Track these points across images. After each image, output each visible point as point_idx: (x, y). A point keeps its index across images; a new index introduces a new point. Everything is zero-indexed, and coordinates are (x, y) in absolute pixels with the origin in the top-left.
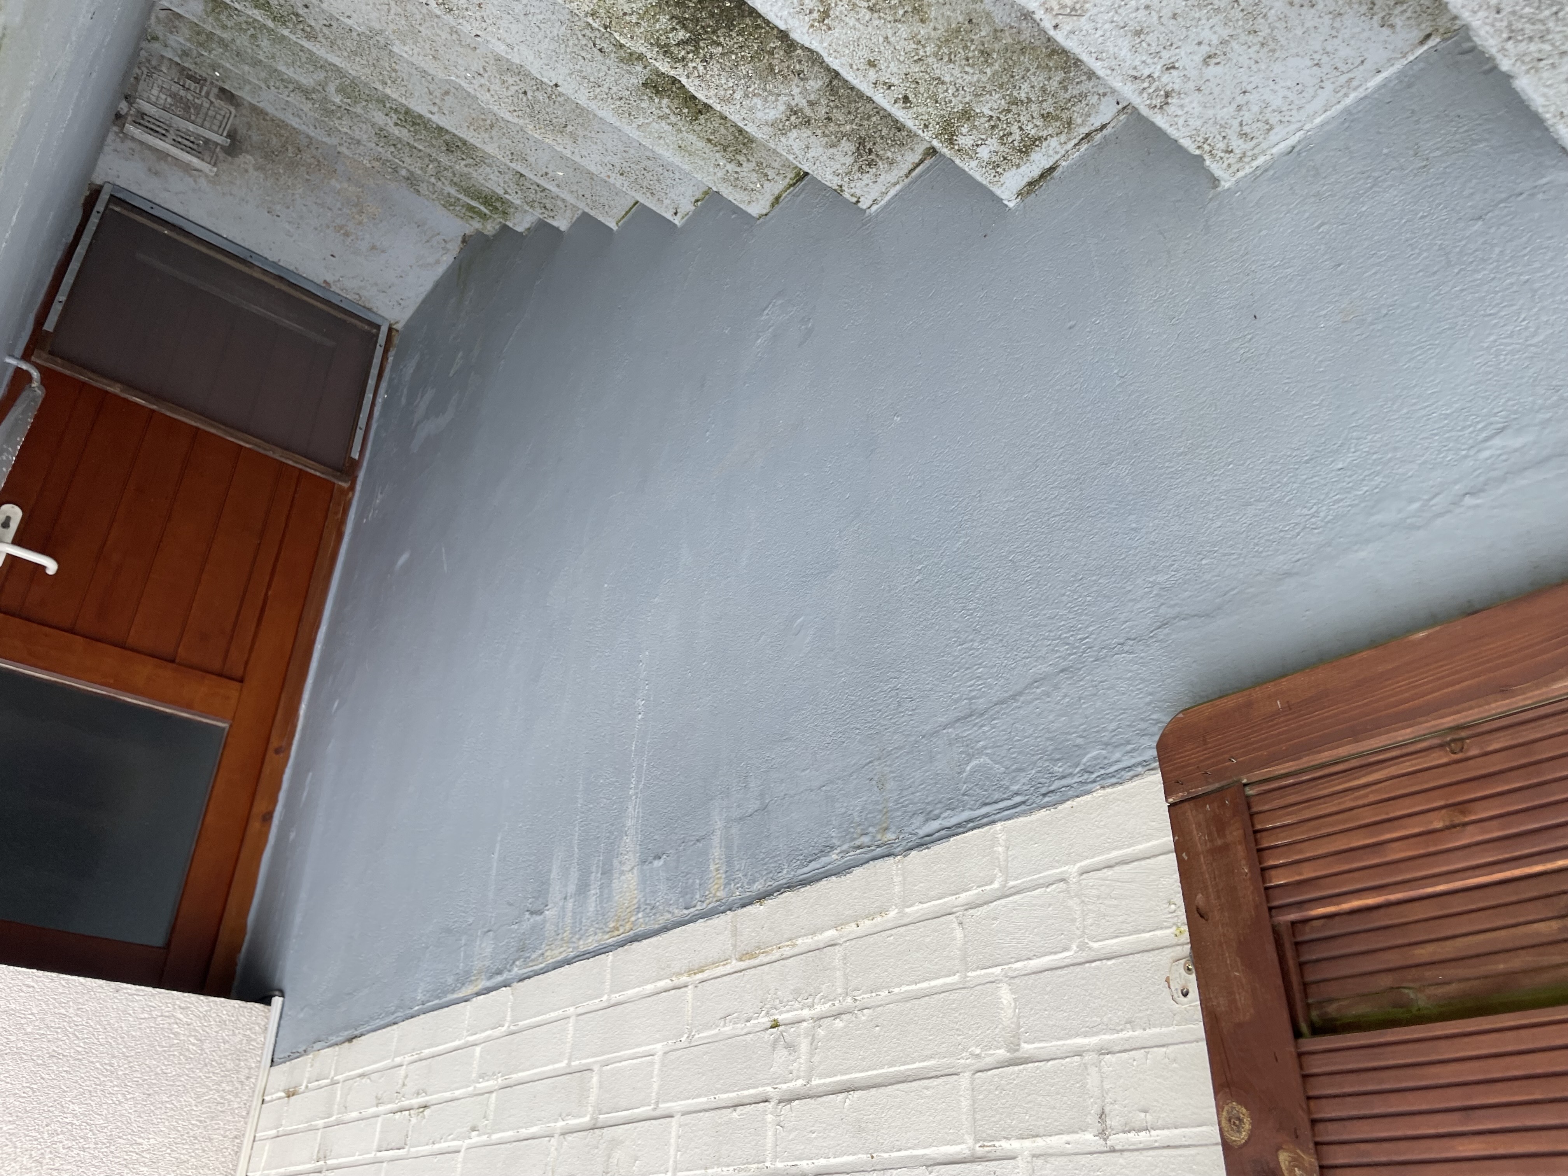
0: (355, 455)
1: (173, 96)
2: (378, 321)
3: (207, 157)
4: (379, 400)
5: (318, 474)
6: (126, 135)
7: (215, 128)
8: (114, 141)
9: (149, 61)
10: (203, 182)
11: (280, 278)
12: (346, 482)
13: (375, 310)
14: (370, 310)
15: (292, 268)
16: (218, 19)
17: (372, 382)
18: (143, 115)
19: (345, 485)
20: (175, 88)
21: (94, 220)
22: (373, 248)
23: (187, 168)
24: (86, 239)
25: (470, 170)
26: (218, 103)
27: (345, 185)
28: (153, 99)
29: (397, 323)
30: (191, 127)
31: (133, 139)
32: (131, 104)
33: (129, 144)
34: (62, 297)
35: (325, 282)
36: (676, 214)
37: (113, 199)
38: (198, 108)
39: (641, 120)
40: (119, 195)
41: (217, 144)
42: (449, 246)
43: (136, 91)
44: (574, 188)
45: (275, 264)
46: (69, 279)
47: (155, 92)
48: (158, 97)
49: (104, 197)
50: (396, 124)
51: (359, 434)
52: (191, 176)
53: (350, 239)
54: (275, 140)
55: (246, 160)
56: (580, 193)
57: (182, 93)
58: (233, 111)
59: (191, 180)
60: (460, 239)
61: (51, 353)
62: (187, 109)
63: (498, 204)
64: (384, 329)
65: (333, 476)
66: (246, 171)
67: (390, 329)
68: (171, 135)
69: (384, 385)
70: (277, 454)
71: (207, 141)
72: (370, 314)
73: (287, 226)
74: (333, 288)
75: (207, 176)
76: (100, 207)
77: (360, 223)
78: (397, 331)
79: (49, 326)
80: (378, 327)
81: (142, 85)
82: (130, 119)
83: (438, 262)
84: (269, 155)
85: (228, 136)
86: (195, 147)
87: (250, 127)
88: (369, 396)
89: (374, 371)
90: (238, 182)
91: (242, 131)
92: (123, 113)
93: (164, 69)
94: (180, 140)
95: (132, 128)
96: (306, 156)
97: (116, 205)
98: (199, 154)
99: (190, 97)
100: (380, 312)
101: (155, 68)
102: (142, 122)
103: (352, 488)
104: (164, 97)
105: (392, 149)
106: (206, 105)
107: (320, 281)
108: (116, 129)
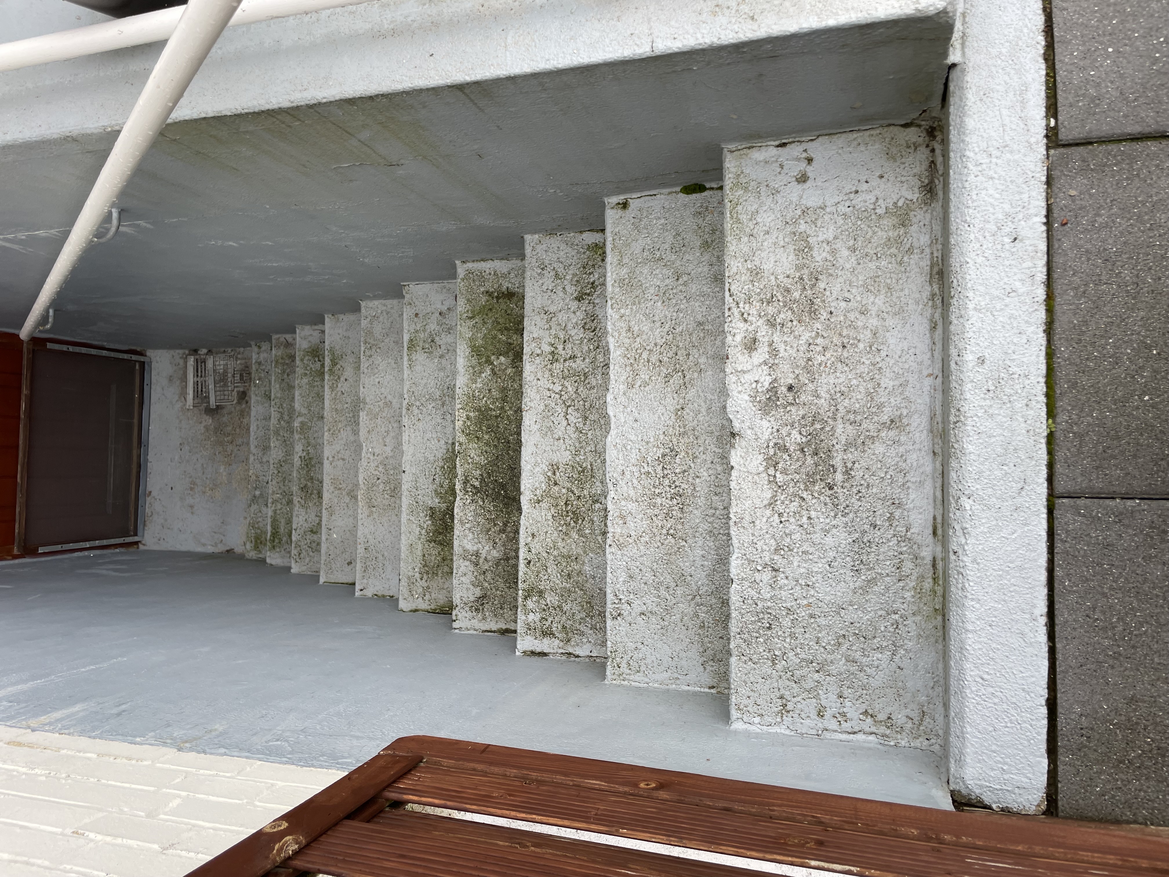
0: (41, 550)
1: (225, 372)
2: (140, 533)
3: (196, 401)
4: (86, 553)
5: (17, 531)
6: (186, 358)
7: (218, 398)
8: (179, 354)
9: (239, 353)
10: (179, 405)
11: (139, 466)
12: (18, 551)
13: (146, 528)
14: (144, 525)
15: (149, 471)
17: (97, 543)
18: (204, 362)
19: (16, 551)
20: (230, 371)
21: (126, 356)
22: (192, 507)
23: (183, 394)
24: (113, 354)
26: (235, 393)
27: (224, 474)
28: (217, 363)
29: (144, 545)
30: (211, 386)
31: (186, 363)
32: (207, 354)
33: (181, 362)
34: (71, 349)
35: (150, 492)
36: (361, 590)
37: (142, 364)
38: (225, 385)
40: (146, 366)
41: (209, 402)
42: (219, 546)
43: (217, 354)
44: (332, 548)
45: (146, 461)
46: (84, 350)
47: (222, 362)
48: (220, 365)
49: (142, 359)
51: (58, 548)
52: (180, 398)
53: (189, 492)
54: (230, 428)
55: (208, 420)
56: (330, 553)
57: (230, 375)
58: (235, 402)
59: (177, 398)
60: (228, 548)
61: (33, 350)
62: (222, 379)
64: (136, 539)
65: (20, 541)
66: (201, 423)
67: (137, 543)
68: (199, 379)
69: (98, 552)
70: (20, 499)
71: (208, 397)
72: (142, 526)
73: (177, 458)
74: (148, 499)
75: (185, 405)
76: (134, 357)
77: (204, 492)
78: (138, 548)
79: (50, 346)
80: (136, 534)
81: (222, 356)
82: (197, 357)
83: (204, 545)
84: (219, 430)
85: (217, 406)
86: (200, 393)
87: (230, 413)
88: (88, 545)
89: (105, 542)
90: (191, 422)
91: (225, 411)
92: (199, 352)
93: (238, 362)
94: (200, 384)
95: (192, 359)
96: (230, 448)
97: (140, 366)
98: (196, 396)
99: (229, 380)
100: (146, 532)
101: (237, 358)
102: (199, 363)
103: (15, 557)
104: (222, 367)
105: (276, 472)
106: (230, 389)
107: (149, 488)
108: (187, 352)
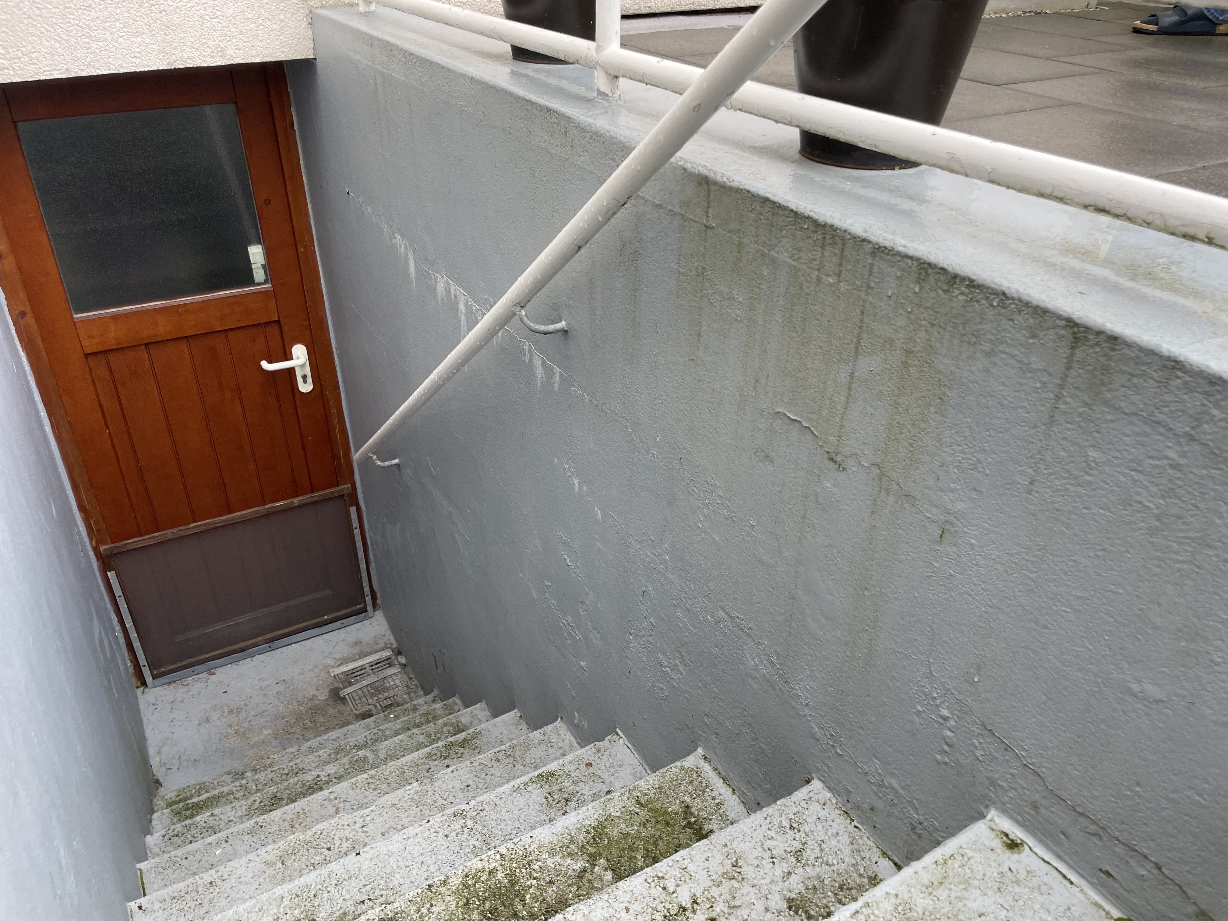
0: (111, 575)
1: (388, 689)
2: (157, 682)
3: (341, 676)
4: (118, 628)
5: (130, 541)
6: (388, 648)
7: (354, 694)
8: (389, 640)
9: (415, 693)
10: (331, 662)
11: (243, 650)
12: (105, 550)
13: (166, 686)
14: (169, 683)
15: (240, 663)
16: (452, 725)
17: (133, 635)
18: (391, 665)
19: (102, 548)
20: (392, 693)
21: (367, 590)
22: (208, 720)
23: (345, 661)
24: (364, 575)
25: (249, 802)
26: (367, 708)
27: (262, 737)
28: (394, 678)
29: (143, 692)
30: (365, 683)
31: (382, 650)
32: (400, 664)
33: (381, 645)
34: (357, 532)
35: (214, 674)
36: (140, 908)
37: (364, 610)
38: (372, 695)
39: (286, 902)
40: (363, 615)
41: (345, 688)
42: (163, 769)
43: (405, 673)
44: (198, 855)
45: (252, 656)
46: (359, 544)
47: (397, 682)
48: (393, 681)
49: (370, 607)
50: (318, 776)
51: (118, 592)
52: (340, 659)
53: (226, 711)
54: (322, 720)
55: (323, 696)
56: (190, 857)
57: (386, 694)
58: (356, 712)
59: (337, 657)
60: (161, 780)
62: (376, 689)
63: (188, 813)
64: (149, 679)
65: (118, 547)
66: (317, 690)
67: (144, 684)
68: (368, 669)
69: (122, 641)
70: (169, 533)
71: (351, 684)
72: (167, 681)
73: (266, 683)
74: (205, 675)
75: (333, 667)
76: (368, 599)
77: (230, 726)
78: (137, 687)
79: (353, 509)
80: (154, 677)
81: (405, 678)
82: (393, 657)
83: (159, 753)
84: (316, 710)
85: (344, 698)
86: (353, 675)
87: (340, 713)
88: (129, 624)
89: (137, 644)
90: (315, 680)
91: (341, 707)
92: (399, 657)
93: (405, 696)
94: (363, 672)
95: (388, 654)
96: (297, 729)
97: (361, 608)
98: (347, 674)
99: (380, 696)
100: (161, 688)
101: (409, 693)
102: (387, 662)
103: (96, 550)
104: (392, 683)
105: (286, 771)
106: (370, 701)
107: (217, 671)
108: (395, 646)
